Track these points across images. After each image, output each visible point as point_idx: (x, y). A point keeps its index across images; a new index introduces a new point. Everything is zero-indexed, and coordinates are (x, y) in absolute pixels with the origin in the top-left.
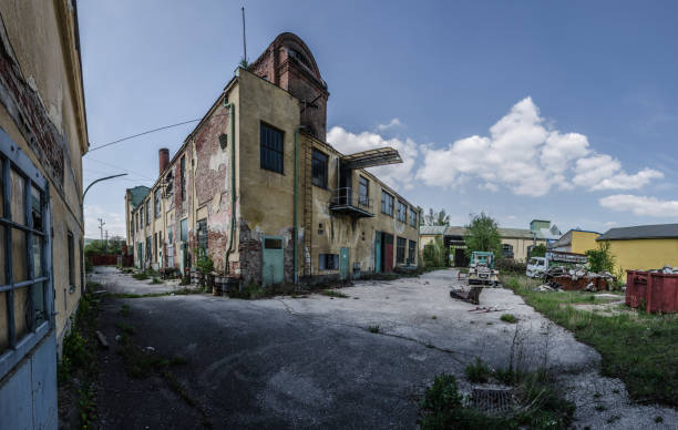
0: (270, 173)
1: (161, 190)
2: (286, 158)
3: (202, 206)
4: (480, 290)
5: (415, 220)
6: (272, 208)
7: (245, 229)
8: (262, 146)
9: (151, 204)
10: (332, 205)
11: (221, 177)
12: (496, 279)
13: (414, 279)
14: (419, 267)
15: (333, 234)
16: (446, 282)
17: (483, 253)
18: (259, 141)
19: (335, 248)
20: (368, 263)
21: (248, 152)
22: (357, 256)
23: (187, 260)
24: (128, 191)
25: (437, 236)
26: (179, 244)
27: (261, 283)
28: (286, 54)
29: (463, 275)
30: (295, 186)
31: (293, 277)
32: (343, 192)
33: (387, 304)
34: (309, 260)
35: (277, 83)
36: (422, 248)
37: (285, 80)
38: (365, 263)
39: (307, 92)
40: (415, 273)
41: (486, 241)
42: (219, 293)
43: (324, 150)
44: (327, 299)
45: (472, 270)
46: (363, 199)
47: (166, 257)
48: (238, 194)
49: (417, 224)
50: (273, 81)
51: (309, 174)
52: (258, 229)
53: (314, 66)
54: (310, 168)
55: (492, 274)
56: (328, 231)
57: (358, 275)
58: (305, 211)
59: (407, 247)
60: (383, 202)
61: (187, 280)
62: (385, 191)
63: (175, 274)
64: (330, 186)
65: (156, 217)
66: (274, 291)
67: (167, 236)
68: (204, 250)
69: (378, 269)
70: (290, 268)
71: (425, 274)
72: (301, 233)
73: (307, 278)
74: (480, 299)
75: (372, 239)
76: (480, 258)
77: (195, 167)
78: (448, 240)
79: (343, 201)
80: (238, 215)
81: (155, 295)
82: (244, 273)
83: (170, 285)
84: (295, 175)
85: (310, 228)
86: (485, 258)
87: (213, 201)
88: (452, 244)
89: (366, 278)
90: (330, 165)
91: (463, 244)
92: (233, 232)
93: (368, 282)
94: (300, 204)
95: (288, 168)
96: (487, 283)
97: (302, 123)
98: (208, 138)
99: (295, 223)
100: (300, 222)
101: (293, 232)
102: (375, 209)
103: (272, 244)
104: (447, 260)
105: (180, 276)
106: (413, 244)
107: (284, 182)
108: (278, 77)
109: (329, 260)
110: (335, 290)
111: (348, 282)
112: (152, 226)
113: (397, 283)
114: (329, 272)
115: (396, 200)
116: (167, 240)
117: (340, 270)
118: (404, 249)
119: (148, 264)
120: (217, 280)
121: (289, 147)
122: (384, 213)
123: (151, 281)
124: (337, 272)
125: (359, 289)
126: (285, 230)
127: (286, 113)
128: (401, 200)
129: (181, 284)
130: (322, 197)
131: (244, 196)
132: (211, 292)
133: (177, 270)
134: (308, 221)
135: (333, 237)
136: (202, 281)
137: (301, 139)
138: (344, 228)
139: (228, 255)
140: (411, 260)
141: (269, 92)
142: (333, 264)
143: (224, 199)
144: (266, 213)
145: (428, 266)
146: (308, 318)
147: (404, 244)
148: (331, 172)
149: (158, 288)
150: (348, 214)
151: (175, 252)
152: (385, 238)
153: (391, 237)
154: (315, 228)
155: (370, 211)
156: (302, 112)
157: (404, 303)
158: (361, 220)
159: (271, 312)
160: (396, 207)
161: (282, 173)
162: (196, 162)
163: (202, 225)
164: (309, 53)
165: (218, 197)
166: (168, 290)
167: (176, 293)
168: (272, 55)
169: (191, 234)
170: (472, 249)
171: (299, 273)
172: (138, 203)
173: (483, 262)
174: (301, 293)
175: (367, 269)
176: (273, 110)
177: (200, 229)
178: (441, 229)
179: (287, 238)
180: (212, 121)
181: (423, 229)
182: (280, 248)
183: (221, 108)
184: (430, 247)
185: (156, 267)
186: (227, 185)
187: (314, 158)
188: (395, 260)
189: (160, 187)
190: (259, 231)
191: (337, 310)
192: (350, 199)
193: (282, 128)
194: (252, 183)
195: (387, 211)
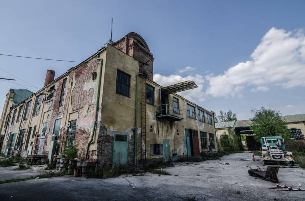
0: (121, 96)
1: (44, 97)
2: (130, 89)
3: (74, 111)
4: (276, 169)
5: (211, 119)
6: (122, 116)
7: (103, 128)
8: (117, 82)
9: (32, 105)
10: (158, 114)
11: (91, 95)
12: (290, 159)
13: (217, 161)
14: (219, 151)
15: (159, 132)
16: (243, 162)
17: (271, 138)
18: (116, 79)
19: (161, 140)
20: (183, 150)
21: (109, 84)
22: (175, 145)
23: (56, 149)
24: (12, 91)
25: (229, 129)
26: (51, 136)
27: (111, 166)
28: (132, 41)
29: (257, 157)
30: (136, 104)
31: (133, 161)
32: (164, 107)
33: (199, 180)
34: (144, 149)
35: (127, 53)
36: (219, 138)
37: (131, 52)
38: (180, 150)
39: (142, 57)
40: (217, 156)
41: (272, 128)
42: (79, 175)
43: (153, 85)
44: (156, 176)
45: (264, 153)
46: (176, 110)
47: (37, 147)
48: (100, 107)
49: (212, 122)
50: (125, 52)
51: (144, 97)
52: (111, 128)
53: (146, 46)
54: (144, 94)
55: (286, 155)
56: (156, 129)
57: (176, 158)
58: (142, 118)
59: (208, 138)
60: (189, 111)
61: (54, 165)
62: (189, 104)
63: (43, 161)
64: (156, 104)
65: (34, 114)
66: (121, 171)
67: (41, 130)
68: (71, 142)
69: (190, 154)
70: (131, 155)
71: (225, 157)
72: (139, 131)
73: (143, 161)
74: (279, 178)
75: (183, 134)
76: (269, 142)
77: (73, 87)
78: (238, 131)
79: (164, 112)
80: (99, 119)
81: (19, 180)
82: (100, 158)
83: (36, 169)
84: (136, 98)
85: (144, 128)
86: (274, 141)
87: (83, 109)
88: (243, 133)
89: (182, 160)
90: (155, 93)
91: (252, 132)
92: (95, 130)
93: (184, 164)
94: (138, 114)
95: (132, 94)
96: (283, 164)
97: (140, 72)
98: (85, 72)
99: (135, 126)
100: (138, 124)
101: (134, 130)
102: (184, 115)
103: (121, 138)
104: (241, 146)
105: (47, 162)
106: (212, 135)
107: (130, 102)
108: (127, 50)
109: (157, 148)
110: (162, 170)
111: (170, 164)
112: (28, 121)
113: (204, 164)
114: (157, 157)
115: (196, 108)
116: (41, 133)
117: (164, 156)
118: (206, 139)
119: (16, 152)
120: (78, 164)
121: (132, 83)
122: (190, 117)
123: (17, 167)
124: (162, 157)
125: (177, 169)
126: (129, 129)
127: (131, 67)
128: (200, 108)
129: (46, 169)
130: (151, 110)
131: (104, 108)
132: (73, 174)
133: (45, 157)
134: (144, 124)
135: (159, 134)
136: (66, 165)
137: (140, 80)
138: (165, 128)
139: (89, 145)
140: (212, 146)
141: (123, 57)
142: (159, 151)
143: (91, 109)
144: (118, 119)
145: (226, 150)
146: (144, 191)
147: (206, 136)
148: (157, 96)
149: (24, 173)
150: (167, 119)
151: (46, 143)
152: (192, 133)
153: (197, 131)
154: (148, 128)
155: (181, 116)
156: (140, 67)
157: (212, 179)
158: (176, 122)
159: (119, 187)
160: (197, 113)
161: (128, 96)
162: (74, 84)
163: (73, 124)
164: (143, 41)
165: (86, 107)
166: (33, 174)
167: (41, 177)
168: (125, 40)
169: (63, 130)
170: (260, 135)
171: (137, 158)
172: (19, 101)
173: (273, 145)
174: (139, 172)
175: (182, 155)
176: (124, 65)
177: (70, 127)
178: (231, 124)
179: (130, 134)
180: (89, 64)
181: (217, 125)
182: (126, 141)
183: (95, 59)
184: (225, 137)
185: (24, 155)
186: (94, 100)
187: (146, 89)
188: (200, 147)
189: (43, 94)
190: (112, 130)
191: (164, 184)
192: (168, 110)
193: (129, 74)
194: (110, 101)
195: (192, 116)
